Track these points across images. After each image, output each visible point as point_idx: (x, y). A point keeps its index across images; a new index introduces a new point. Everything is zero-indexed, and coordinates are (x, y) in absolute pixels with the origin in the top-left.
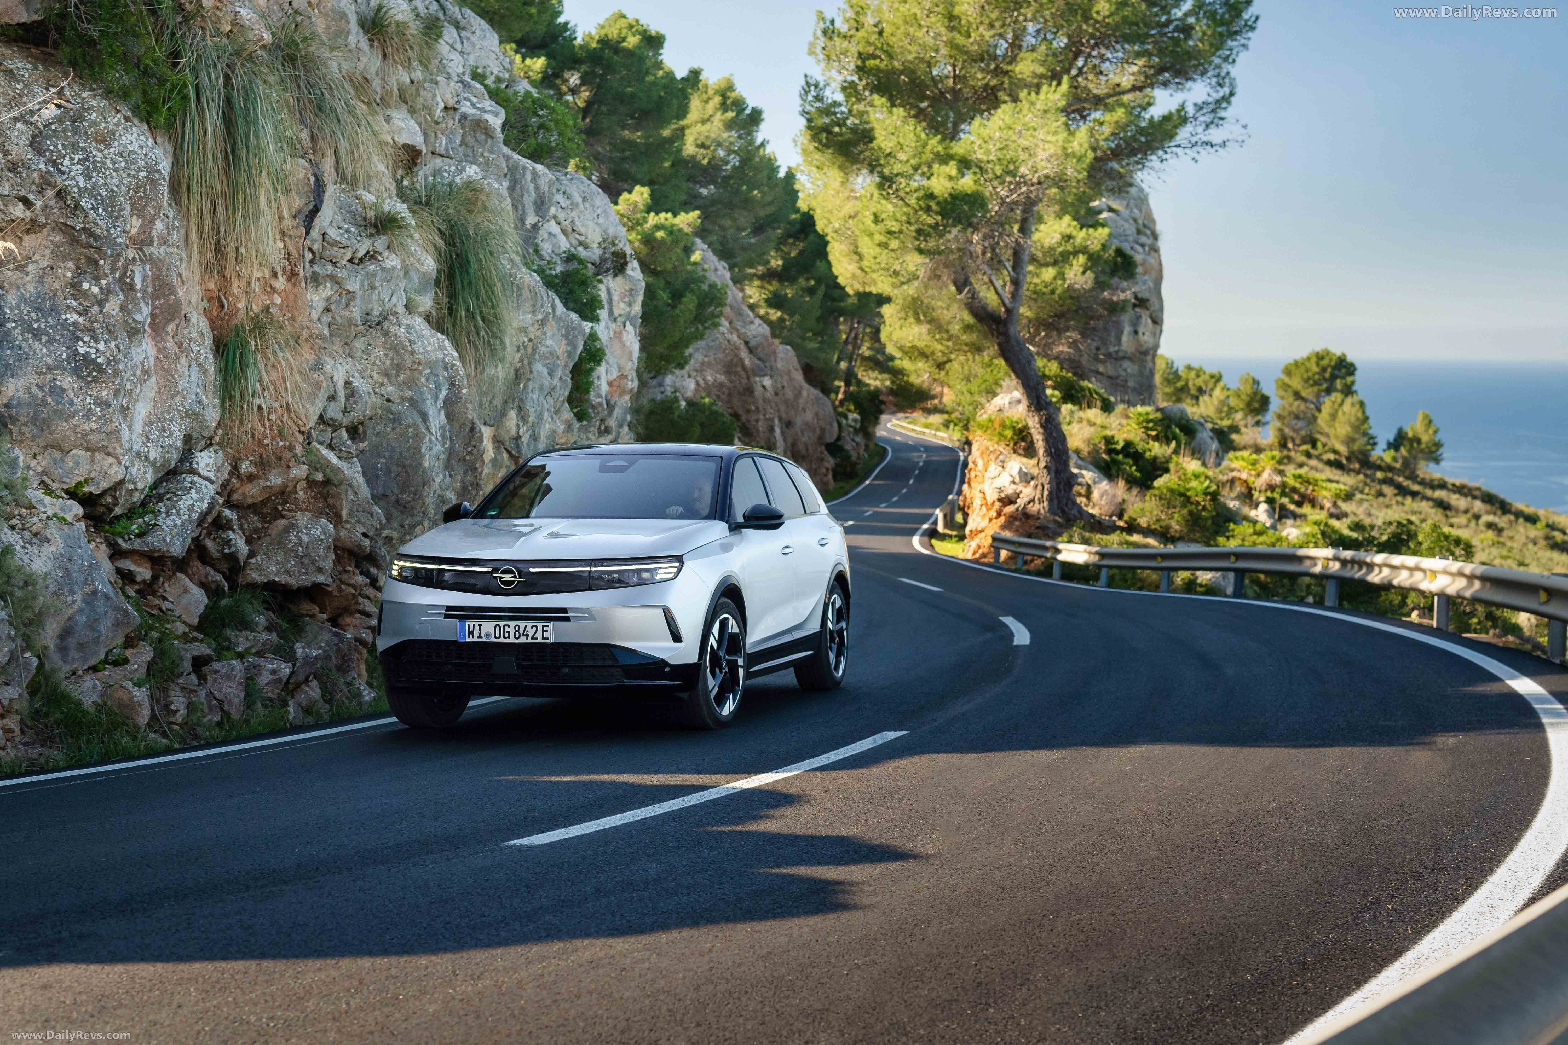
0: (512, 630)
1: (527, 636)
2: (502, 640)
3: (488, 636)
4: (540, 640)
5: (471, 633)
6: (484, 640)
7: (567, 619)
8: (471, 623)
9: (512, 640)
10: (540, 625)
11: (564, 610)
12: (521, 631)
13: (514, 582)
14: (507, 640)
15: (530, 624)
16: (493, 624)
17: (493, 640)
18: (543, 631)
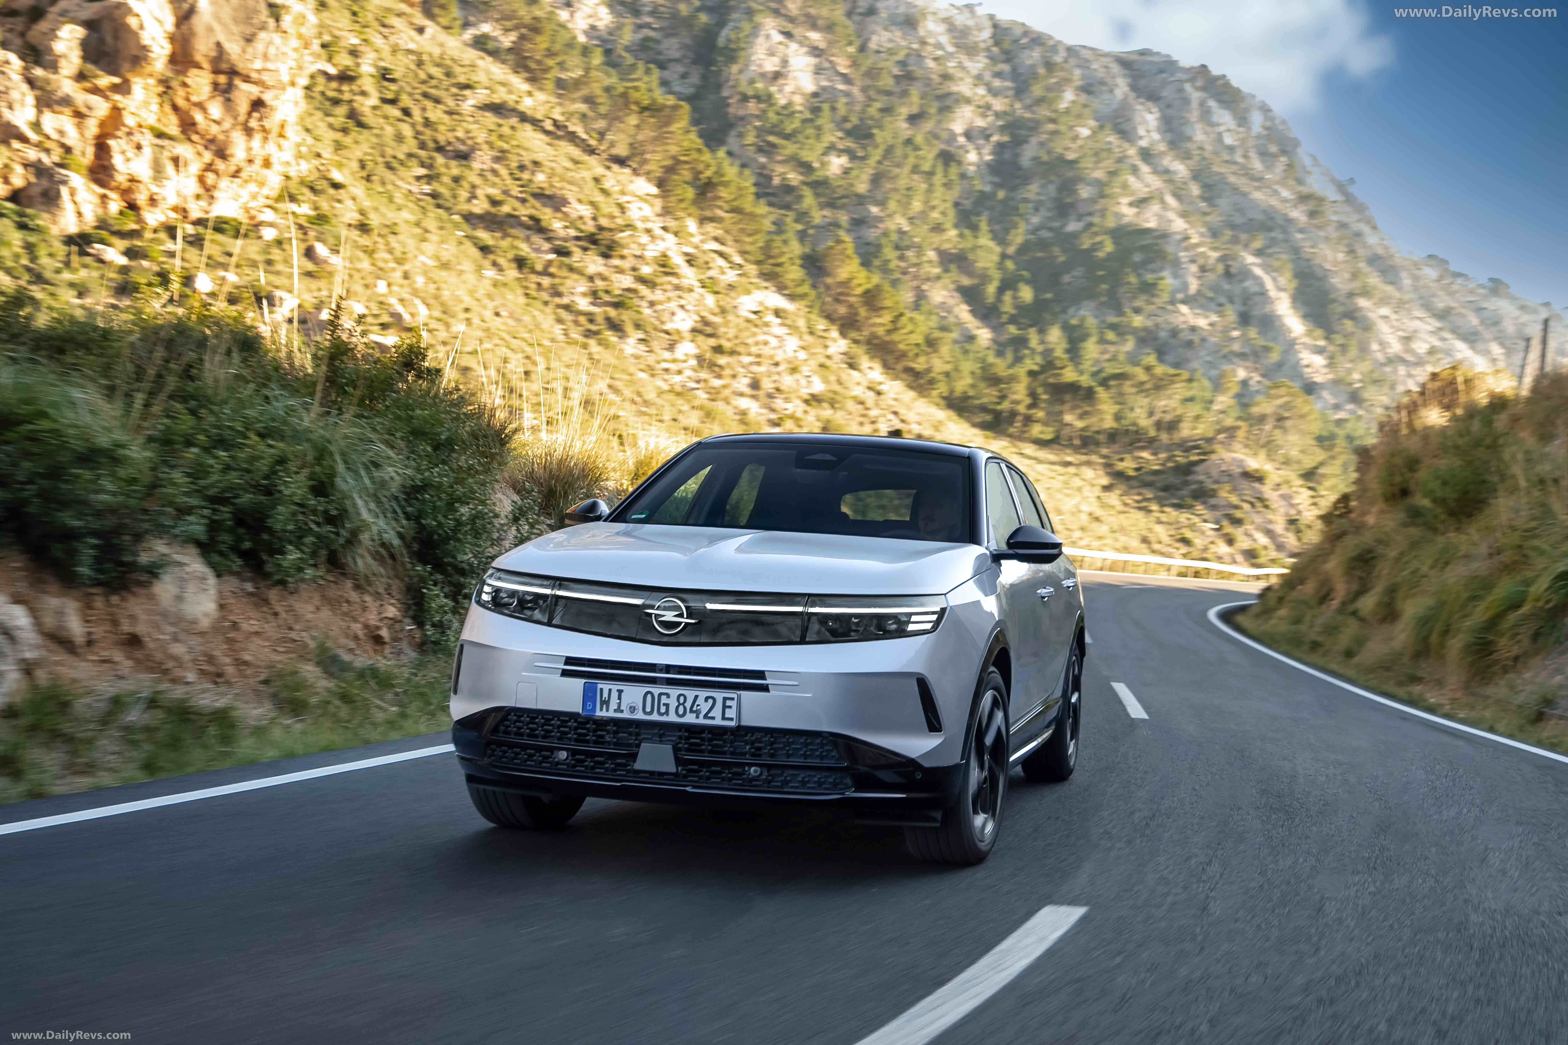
0: (673, 704)
1: (698, 713)
2: (655, 717)
3: (633, 709)
4: (718, 722)
5: (606, 703)
6: (626, 715)
7: (765, 688)
8: (604, 686)
9: (672, 718)
10: (719, 695)
11: (761, 674)
12: (688, 705)
13: (679, 624)
14: (664, 719)
15: (703, 693)
16: (642, 689)
17: (640, 716)
18: (725, 707)
